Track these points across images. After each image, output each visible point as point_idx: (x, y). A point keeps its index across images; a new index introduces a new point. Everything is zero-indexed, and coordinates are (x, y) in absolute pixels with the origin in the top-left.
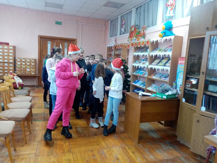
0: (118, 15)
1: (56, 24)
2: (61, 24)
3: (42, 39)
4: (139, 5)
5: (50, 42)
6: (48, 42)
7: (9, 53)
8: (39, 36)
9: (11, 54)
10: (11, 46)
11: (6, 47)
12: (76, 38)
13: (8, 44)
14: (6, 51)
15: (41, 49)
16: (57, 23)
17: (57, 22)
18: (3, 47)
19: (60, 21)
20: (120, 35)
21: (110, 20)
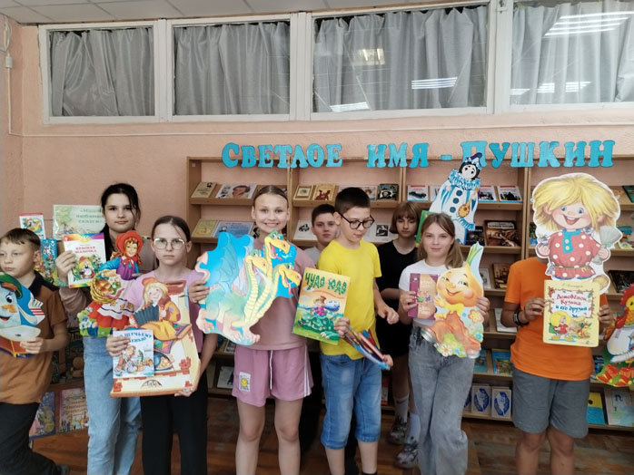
20: (176, 112)
21: (43, 29)
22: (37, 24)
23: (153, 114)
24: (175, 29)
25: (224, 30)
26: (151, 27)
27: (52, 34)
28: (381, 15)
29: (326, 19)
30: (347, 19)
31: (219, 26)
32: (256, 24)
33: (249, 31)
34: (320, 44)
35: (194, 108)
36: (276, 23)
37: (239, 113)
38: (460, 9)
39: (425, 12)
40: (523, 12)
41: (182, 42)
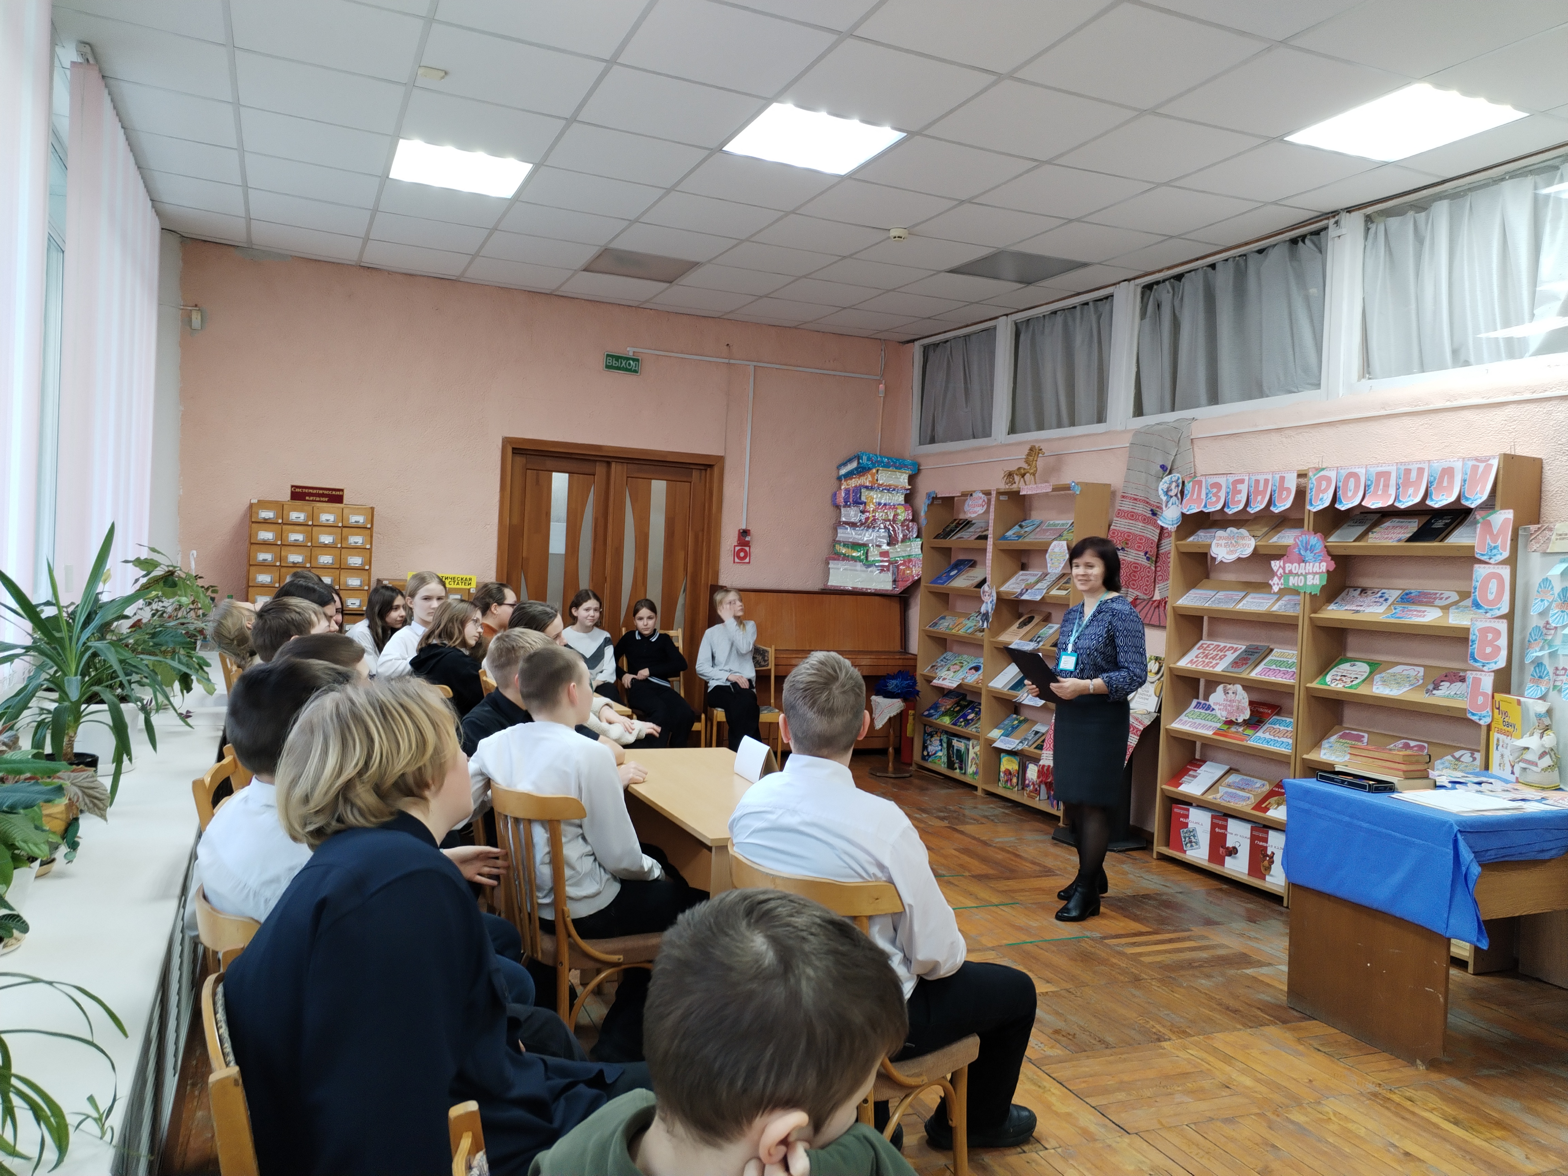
0: (996, 318)
1: (608, 367)
2: (636, 371)
3: (520, 460)
4: (1169, 268)
5: (567, 475)
6: (554, 474)
7: (341, 548)
8: (506, 441)
9: (355, 561)
10: (357, 510)
11: (327, 517)
12: (721, 454)
13: (335, 497)
14: (327, 539)
15: (515, 521)
16: (615, 363)
17: (618, 358)
18: (313, 516)
19: (630, 352)
20: (1012, 430)
21: (916, 343)
22: (913, 341)
23: (989, 435)
24: (1016, 324)
25: (1059, 319)
26: (995, 328)
27: (926, 349)
28: (1213, 266)
29: (1158, 283)
30: (1179, 277)
31: (1055, 313)
32: (1087, 304)
33: (1082, 313)
34: (1147, 320)
35: (1032, 423)
36: (1107, 298)
37: (1072, 424)
38: (1303, 238)
39: (1260, 251)
40: (1382, 228)
41: (1022, 337)
